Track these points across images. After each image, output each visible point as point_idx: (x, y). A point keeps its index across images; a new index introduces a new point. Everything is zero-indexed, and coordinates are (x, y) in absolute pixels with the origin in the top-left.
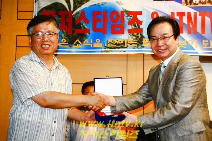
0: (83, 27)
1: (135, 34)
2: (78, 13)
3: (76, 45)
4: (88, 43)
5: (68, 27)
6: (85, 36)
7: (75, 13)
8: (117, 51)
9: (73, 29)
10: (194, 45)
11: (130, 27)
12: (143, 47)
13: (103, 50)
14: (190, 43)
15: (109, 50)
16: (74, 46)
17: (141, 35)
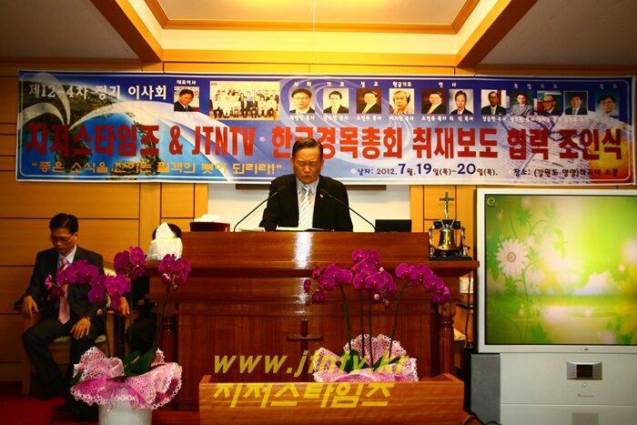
0: (83, 146)
1: (149, 156)
2: (76, 128)
3: (74, 169)
4: (90, 167)
5: (64, 145)
6: (86, 158)
7: (72, 127)
8: (126, 179)
9: (70, 148)
10: (222, 170)
11: (144, 147)
12: (158, 173)
13: (109, 177)
14: (218, 167)
15: (117, 177)
16: (72, 172)
17: (157, 157)
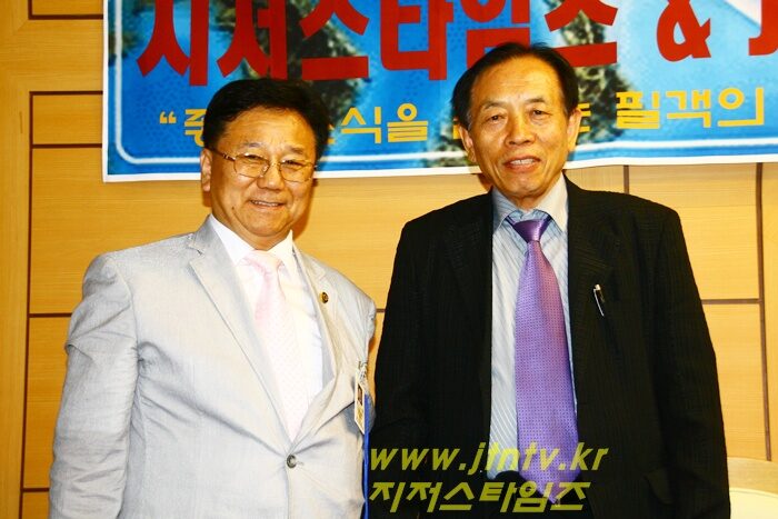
0: (338, 49)
1: (581, 71)
5: (267, 49)
6: (347, 93)
9: (292, 59)
11: (559, 39)
12: (618, 134)
13: (432, 155)
15: (460, 153)
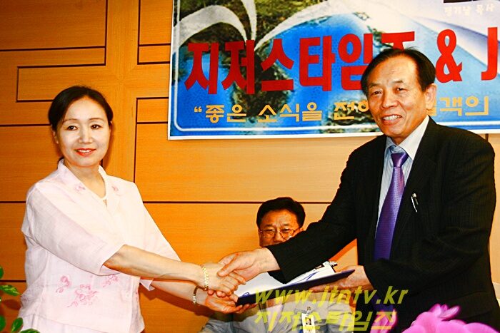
0: (278, 76)
2: (267, 45)
3: (263, 117)
4: (290, 111)
5: (245, 76)
6: (283, 97)
7: (259, 45)
8: (355, 130)
9: (257, 81)
13: (324, 128)
15: (338, 127)
16: (260, 121)
